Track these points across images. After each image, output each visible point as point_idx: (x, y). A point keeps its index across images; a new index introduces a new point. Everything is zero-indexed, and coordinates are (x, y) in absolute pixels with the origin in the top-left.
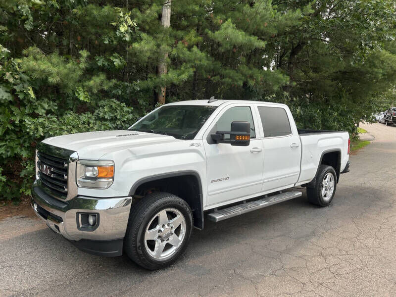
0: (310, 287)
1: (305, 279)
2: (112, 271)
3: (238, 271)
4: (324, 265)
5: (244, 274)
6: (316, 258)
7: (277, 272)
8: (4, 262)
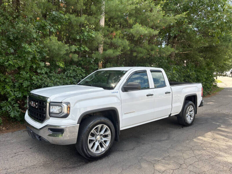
0: (184, 166)
1: (181, 162)
2: (75, 157)
3: (144, 157)
4: (193, 155)
5: (147, 159)
6: (188, 151)
7: (166, 158)
8: (18, 152)
